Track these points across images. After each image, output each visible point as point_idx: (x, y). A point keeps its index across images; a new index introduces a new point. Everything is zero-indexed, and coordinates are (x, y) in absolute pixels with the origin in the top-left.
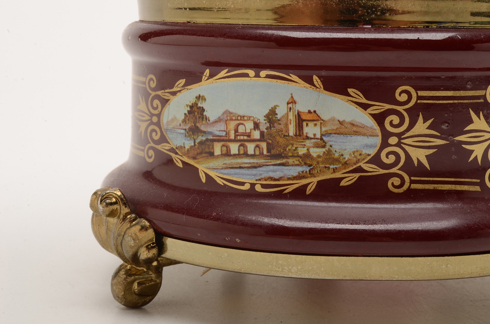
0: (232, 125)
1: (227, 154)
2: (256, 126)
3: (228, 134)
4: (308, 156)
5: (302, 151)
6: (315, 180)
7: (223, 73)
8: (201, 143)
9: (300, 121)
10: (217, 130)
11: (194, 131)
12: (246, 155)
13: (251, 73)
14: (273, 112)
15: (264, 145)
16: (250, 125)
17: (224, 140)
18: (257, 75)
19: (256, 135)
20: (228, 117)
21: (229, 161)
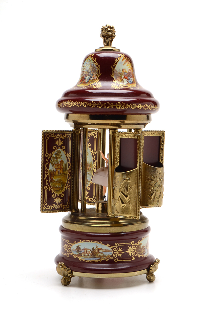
0: (86, 250)
1: (85, 256)
2: (90, 250)
3: (85, 252)
4: (100, 256)
5: (99, 255)
6: (101, 260)
7: (84, 241)
8: (79, 253)
9: (98, 249)
10: (83, 251)
11: (78, 251)
12: (88, 256)
13: (89, 241)
14: (93, 248)
15: (92, 254)
16: (89, 250)
17: (84, 253)
18: (90, 241)
19: (90, 252)
20: (85, 249)
21: (85, 257)
